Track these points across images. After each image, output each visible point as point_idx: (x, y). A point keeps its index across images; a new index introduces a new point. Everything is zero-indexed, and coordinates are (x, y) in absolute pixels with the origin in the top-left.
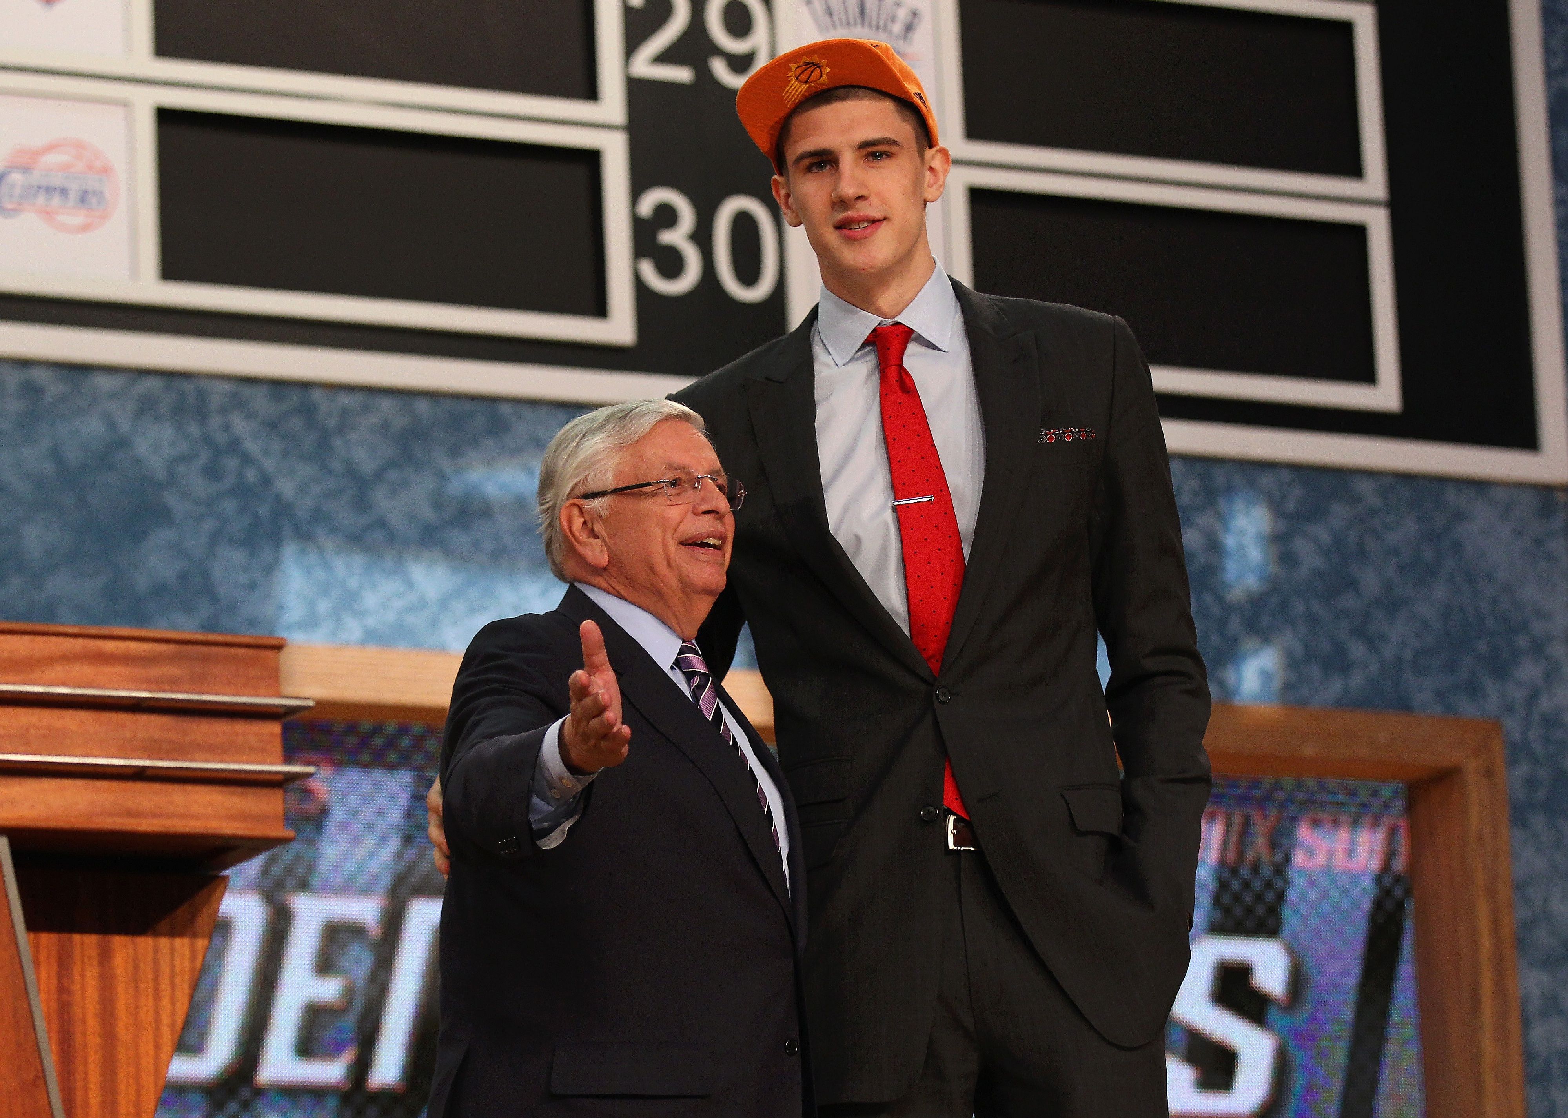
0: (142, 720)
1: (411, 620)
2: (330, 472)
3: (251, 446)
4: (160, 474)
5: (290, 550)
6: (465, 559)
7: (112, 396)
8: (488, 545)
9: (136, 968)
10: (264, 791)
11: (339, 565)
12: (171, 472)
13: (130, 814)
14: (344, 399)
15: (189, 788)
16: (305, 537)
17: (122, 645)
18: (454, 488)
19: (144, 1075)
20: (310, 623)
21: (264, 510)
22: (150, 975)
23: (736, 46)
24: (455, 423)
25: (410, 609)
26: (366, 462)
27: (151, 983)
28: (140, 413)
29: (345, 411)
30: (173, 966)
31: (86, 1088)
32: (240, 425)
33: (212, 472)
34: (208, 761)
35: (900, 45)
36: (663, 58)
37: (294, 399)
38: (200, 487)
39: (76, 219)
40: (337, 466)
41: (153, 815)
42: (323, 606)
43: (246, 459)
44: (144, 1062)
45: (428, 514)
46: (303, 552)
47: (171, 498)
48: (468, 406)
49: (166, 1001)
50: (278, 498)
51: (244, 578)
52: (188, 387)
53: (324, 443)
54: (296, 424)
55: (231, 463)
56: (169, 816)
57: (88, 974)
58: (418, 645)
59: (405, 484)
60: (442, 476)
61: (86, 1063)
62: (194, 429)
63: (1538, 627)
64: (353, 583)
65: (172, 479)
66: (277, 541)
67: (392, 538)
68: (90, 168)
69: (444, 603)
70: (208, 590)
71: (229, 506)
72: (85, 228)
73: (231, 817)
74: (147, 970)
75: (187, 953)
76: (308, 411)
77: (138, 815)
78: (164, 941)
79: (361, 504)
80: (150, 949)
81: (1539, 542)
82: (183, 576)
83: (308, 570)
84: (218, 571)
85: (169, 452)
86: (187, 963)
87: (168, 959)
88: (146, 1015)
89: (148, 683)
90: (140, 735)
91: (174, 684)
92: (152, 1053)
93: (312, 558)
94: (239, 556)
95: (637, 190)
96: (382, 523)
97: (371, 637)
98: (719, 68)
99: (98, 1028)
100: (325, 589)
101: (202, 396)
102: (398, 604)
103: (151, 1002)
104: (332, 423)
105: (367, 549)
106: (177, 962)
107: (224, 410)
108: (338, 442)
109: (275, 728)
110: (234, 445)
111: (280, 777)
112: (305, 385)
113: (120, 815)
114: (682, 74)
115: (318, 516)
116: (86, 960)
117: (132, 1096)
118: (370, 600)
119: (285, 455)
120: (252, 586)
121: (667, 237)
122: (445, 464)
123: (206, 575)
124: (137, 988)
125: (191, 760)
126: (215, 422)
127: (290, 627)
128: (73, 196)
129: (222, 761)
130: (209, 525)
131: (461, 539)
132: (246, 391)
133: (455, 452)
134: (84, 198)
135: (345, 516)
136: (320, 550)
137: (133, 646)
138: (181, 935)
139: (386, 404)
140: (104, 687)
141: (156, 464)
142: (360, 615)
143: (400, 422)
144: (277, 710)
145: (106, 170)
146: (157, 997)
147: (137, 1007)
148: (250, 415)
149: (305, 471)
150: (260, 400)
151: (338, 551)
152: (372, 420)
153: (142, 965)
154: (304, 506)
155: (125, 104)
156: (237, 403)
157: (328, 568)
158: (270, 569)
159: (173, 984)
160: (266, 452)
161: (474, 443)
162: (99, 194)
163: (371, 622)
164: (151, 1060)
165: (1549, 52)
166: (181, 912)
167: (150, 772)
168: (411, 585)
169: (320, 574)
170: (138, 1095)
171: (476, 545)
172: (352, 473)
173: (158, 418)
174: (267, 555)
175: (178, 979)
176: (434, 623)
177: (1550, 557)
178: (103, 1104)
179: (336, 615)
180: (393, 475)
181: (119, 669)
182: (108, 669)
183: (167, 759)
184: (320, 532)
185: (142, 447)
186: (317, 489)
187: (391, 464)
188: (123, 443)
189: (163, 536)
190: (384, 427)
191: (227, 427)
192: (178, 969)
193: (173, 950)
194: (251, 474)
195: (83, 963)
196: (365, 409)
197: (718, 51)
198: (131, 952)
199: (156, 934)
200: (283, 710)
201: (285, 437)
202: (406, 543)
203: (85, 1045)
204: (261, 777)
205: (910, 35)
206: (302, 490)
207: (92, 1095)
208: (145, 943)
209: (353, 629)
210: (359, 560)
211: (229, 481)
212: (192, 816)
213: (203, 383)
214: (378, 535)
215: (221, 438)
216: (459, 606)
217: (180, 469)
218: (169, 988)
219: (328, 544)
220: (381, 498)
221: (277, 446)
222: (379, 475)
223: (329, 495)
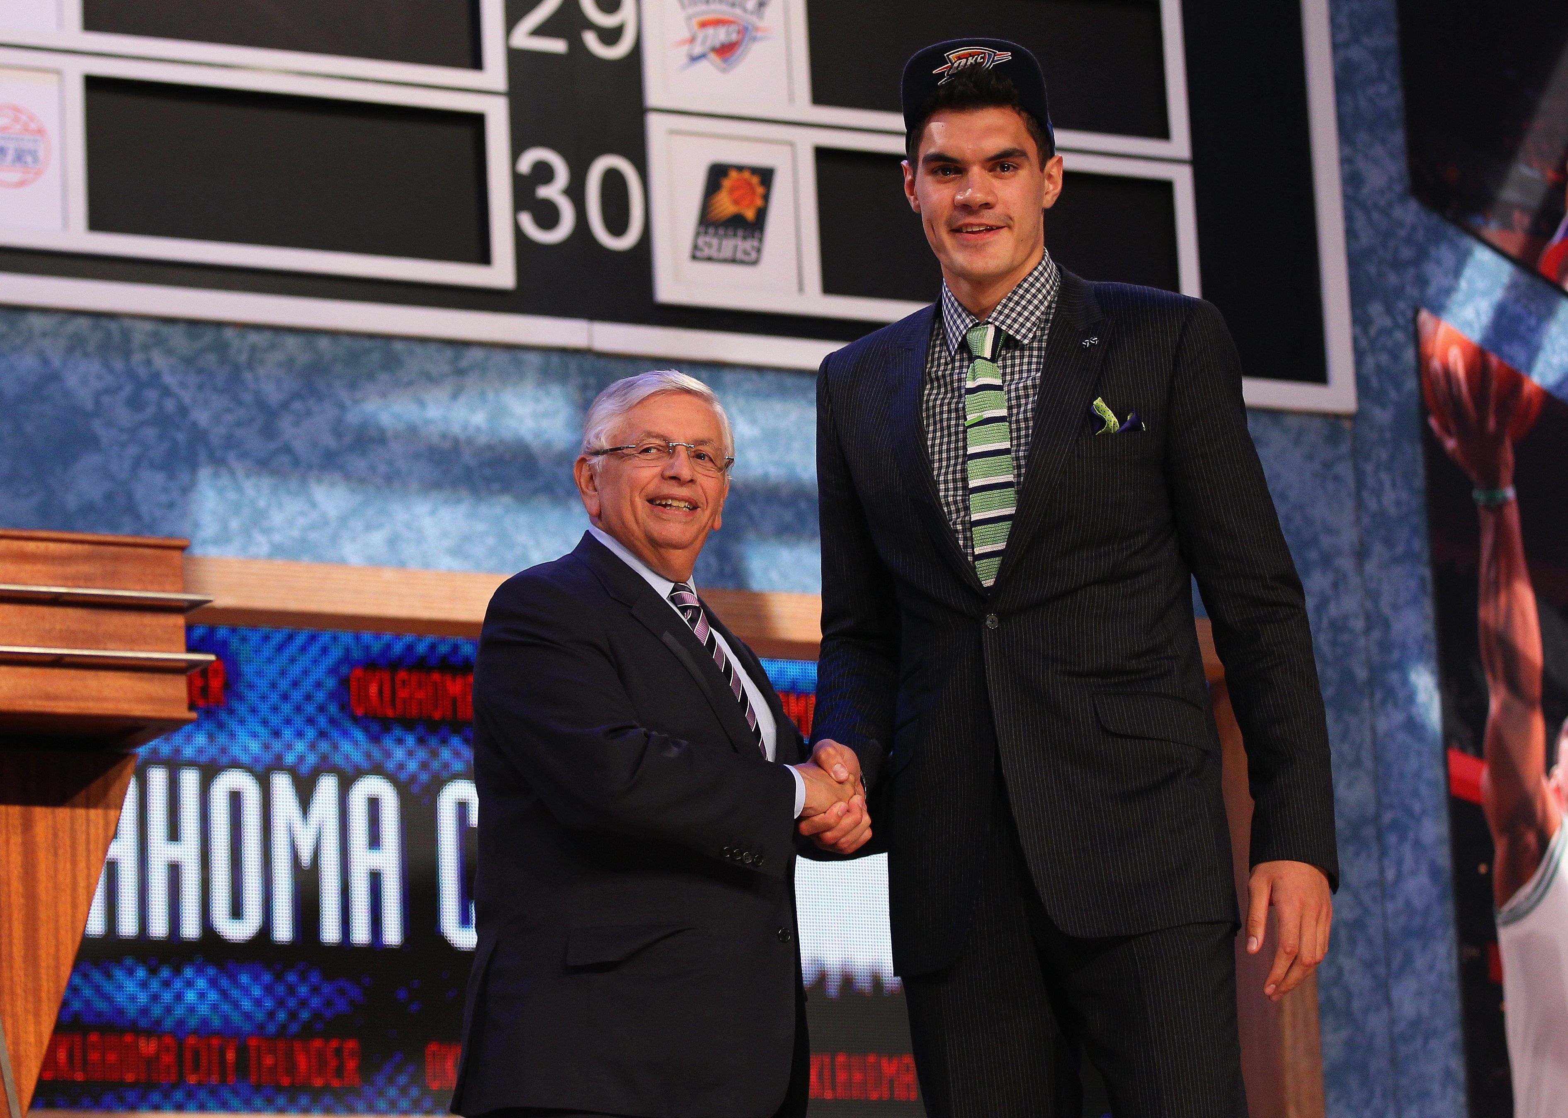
0: (60, 612)
1: (313, 536)
2: (240, 403)
3: (169, 380)
4: (89, 405)
5: (204, 473)
6: (362, 481)
7: (44, 335)
8: (382, 468)
9: (55, 835)
10: (169, 677)
11: (249, 486)
12: (97, 403)
13: (48, 697)
14: (254, 337)
15: (102, 674)
16: (218, 462)
17: (42, 545)
18: (353, 417)
19: (62, 932)
20: (223, 538)
21: (181, 437)
22: (68, 841)
23: (606, 21)
24: (353, 359)
25: (313, 527)
26: (273, 394)
27: (69, 850)
28: (70, 350)
29: (254, 349)
30: (88, 835)
31: (11, 944)
32: (160, 361)
33: (135, 403)
34: (119, 650)
35: (754, 19)
36: (540, 31)
37: (209, 336)
38: (124, 416)
39: (14, 176)
40: (248, 398)
41: (69, 698)
42: (234, 524)
43: (166, 392)
44: (62, 920)
45: (329, 441)
46: (216, 475)
47: (97, 426)
48: (367, 343)
49: (82, 865)
50: (194, 424)
51: (164, 498)
52: (113, 326)
53: (235, 378)
54: (211, 359)
55: (152, 395)
56: (85, 699)
57: (12, 841)
58: (320, 559)
59: (309, 413)
60: (342, 407)
61: (10, 921)
62: (118, 365)
63: (1326, 541)
64: (262, 503)
65: (98, 410)
66: (194, 467)
67: (296, 462)
68: (26, 129)
69: (343, 520)
70: (131, 509)
71: (150, 433)
72: (21, 184)
73: (139, 700)
74: (65, 839)
75: (101, 822)
76: (221, 349)
77: (56, 698)
78: (80, 812)
79: (269, 431)
80: (68, 820)
81: (1327, 465)
82: (109, 497)
83: (221, 491)
84: (140, 492)
85: (96, 384)
86: (101, 831)
87: (84, 828)
88: (64, 878)
89: (65, 580)
90: (58, 627)
91: (88, 580)
92: (69, 911)
93: (225, 480)
94: (159, 478)
95: (517, 151)
96: (287, 449)
97: (277, 551)
98: (591, 40)
99: (21, 890)
100: (237, 509)
101: (126, 335)
102: (302, 521)
103: (68, 866)
104: (243, 358)
105: (274, 472)
106: (92, 831)
107: (145, 348)
108: (248, 376)
109: (179, 621)
110: (155, 378)
111: (184, 664)
112: (219, 325)
113: (40, 698)
114: (557, 46)
115: (230, 443)
116: (10, 828)
117: (52, 950)
118: (277, 518)
119: (200, 387)
120: (171, 505)
121: (544, 192)
122: (344, 395)
123: (130, 496)
124: (56, 854)
125: (105, 649)
126: (138, 358)
127: (204, 542)
128: (11, 155)
129: (132, 650)
130: (133, 450)
131: (359, 464)
132: (165, 330)
133: (353, 386)
134: (19, 157)
135: (255, 443)
136: (232, 473)
137: (52, 546)
138: (95, 806)
139: (291, 342)
140: (25, 584)
141: (85, 397)
142: (267, 531)
143: (303, 358)
144: (181, 604)
145: (40, 132)
146: (74, 862)
147: (56, 871)
148: (169, 352)
149: (218, 402)
150: (178, 338)
151: (248, 476)
152: (278, 356)
153: (60, 834)
154: (216, 435)
155: (58, 72)
156: (158, 340)
157: (239, 489)
158: (186, 490)
159: (88, 851)
160: (183, 385)
161: (371, 377)
162: (34, 154)
163: (277, 538)
164: (69, 918)
165: (1335, 25)
166: (96, 786)
167: (68, 659)
168: (314, 505)
169: (232, 495)
170: (57, 950)
171: (372, 469)
172: (261, 404)
173: (86, 354)
174: (184, 477)
175: (92, 846)
176: (335, 538)
177: (1336, 478)
178: (26, 958)
179: (246, 531)
180: (297, 405)
181: (39, 567)
182: (28, 567)
183: (82, 648)
184: (231, 456)
185: (72, 381)
186: (229, 418)
187: (297, 396)
188: (55, 377)
189: (90, 460)
190: (290, 362)
191: (148, 363)
192: (92, 837)
193: (88, 820)
194: (170, 405)
195: (8, 832)
196: (272, 347)
197: (591, 26)
198: (50, 822)
199: (73, 806)
200: (186, 604)
201: (200, 371)
202: (310, 467)
203: (10, 905)
204: (168, 664)
205: (762, 9)
206: (216, 419)
207: (15, 949)
208: (63, 814)
209: (262, 544)
210: (266, 482)
211: (150, 411)
212: (105, 699)
213: (127, 323)
214: (285, 459)
215: (143, 373)
216: (357, 524)
217: (106, 400)
218: (84, 854)
219: (240, 469)
220: (286, 425)
221: (193, 379)
222: (285, 405)
223: (239, 424)
